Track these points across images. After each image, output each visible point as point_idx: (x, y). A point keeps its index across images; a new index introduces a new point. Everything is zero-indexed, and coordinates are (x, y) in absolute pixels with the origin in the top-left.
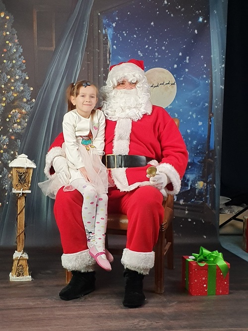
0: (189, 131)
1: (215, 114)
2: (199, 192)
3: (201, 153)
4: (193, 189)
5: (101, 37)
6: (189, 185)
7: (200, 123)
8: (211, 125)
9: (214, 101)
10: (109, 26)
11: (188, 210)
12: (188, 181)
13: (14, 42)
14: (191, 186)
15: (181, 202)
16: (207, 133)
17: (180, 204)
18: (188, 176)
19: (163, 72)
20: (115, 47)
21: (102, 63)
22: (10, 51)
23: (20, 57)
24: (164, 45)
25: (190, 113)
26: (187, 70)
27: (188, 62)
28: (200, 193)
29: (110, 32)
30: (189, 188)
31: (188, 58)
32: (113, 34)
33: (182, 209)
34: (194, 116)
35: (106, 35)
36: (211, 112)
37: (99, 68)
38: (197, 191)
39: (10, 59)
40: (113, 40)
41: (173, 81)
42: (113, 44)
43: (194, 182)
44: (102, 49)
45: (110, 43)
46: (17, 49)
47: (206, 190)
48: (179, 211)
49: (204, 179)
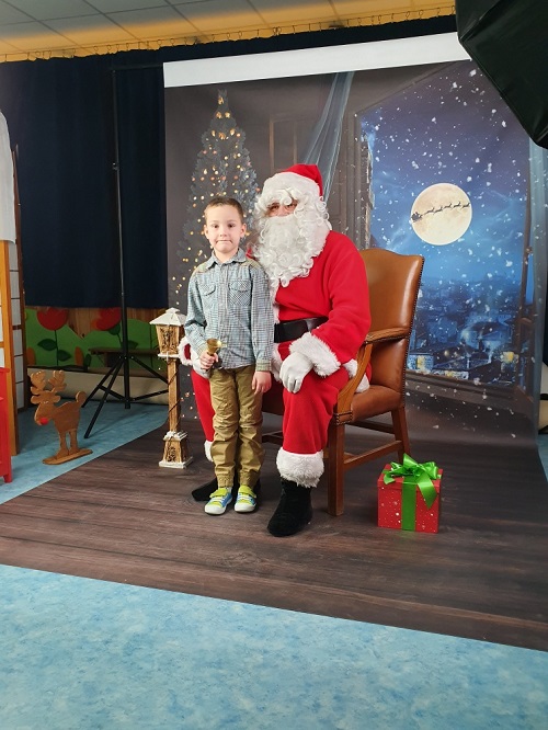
0: (490, 275)
1: (534, 249)
2: (505, 368)
3: (511, 308)
4: (496, 363)
5: (359, 148)
6: (490, 356)
7: (509, 264)
8: (527, 266)
9: (534, 229)
10: (369, 130)
11: (487, 394)
12: (488, 350)
13: (246, 166)
14: (492, 358)
15: (477, 381)
16: (520, 278)
17: (474, 385)
18: (488, 343)
19: (450, 189)
20: (377, 159)
21: (359, 183)
22: (241, 178)
23: (253, 184)
24: (452, 149)
25: (493, 248)
26: (488, 184)
27: (490, 171)
28: (509, 368)
29: (371, 139)
30: (490, 361)
31: (490, 165)
32: (376, 142)
33: (476, 392)
34: (500, 253)
35: (365, 144)
36: (527, 245)
37: (355, 190)
38: (503, 366)
39: (242, 189)
40: (375, 149)
41: (467, 200)
42: (375, 155)
43: (498, 352)
44: (359, 162)
45: (370, 154)
46: (249, 174)
47: (519, 365)
48: (472, 394)
49: (515, 349)
